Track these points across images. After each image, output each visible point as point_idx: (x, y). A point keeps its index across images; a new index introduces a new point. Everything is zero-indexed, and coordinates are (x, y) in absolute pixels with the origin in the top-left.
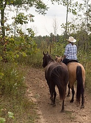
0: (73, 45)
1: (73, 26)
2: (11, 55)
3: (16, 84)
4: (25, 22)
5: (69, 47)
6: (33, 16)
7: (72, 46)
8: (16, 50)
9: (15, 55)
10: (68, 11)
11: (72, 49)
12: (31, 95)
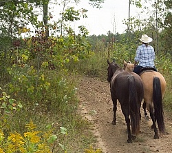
0: (147, 46)
1: (138, 22)
2: (59, 59)
3: (65, 97)
4: (76, 19)
5: (142, 49)
6: (86, 11)
7: (145, 48)
8: (66, 53)
9: (64, 60)
10: (130, 3)
11: (146, 52)
12: (85, 111)
